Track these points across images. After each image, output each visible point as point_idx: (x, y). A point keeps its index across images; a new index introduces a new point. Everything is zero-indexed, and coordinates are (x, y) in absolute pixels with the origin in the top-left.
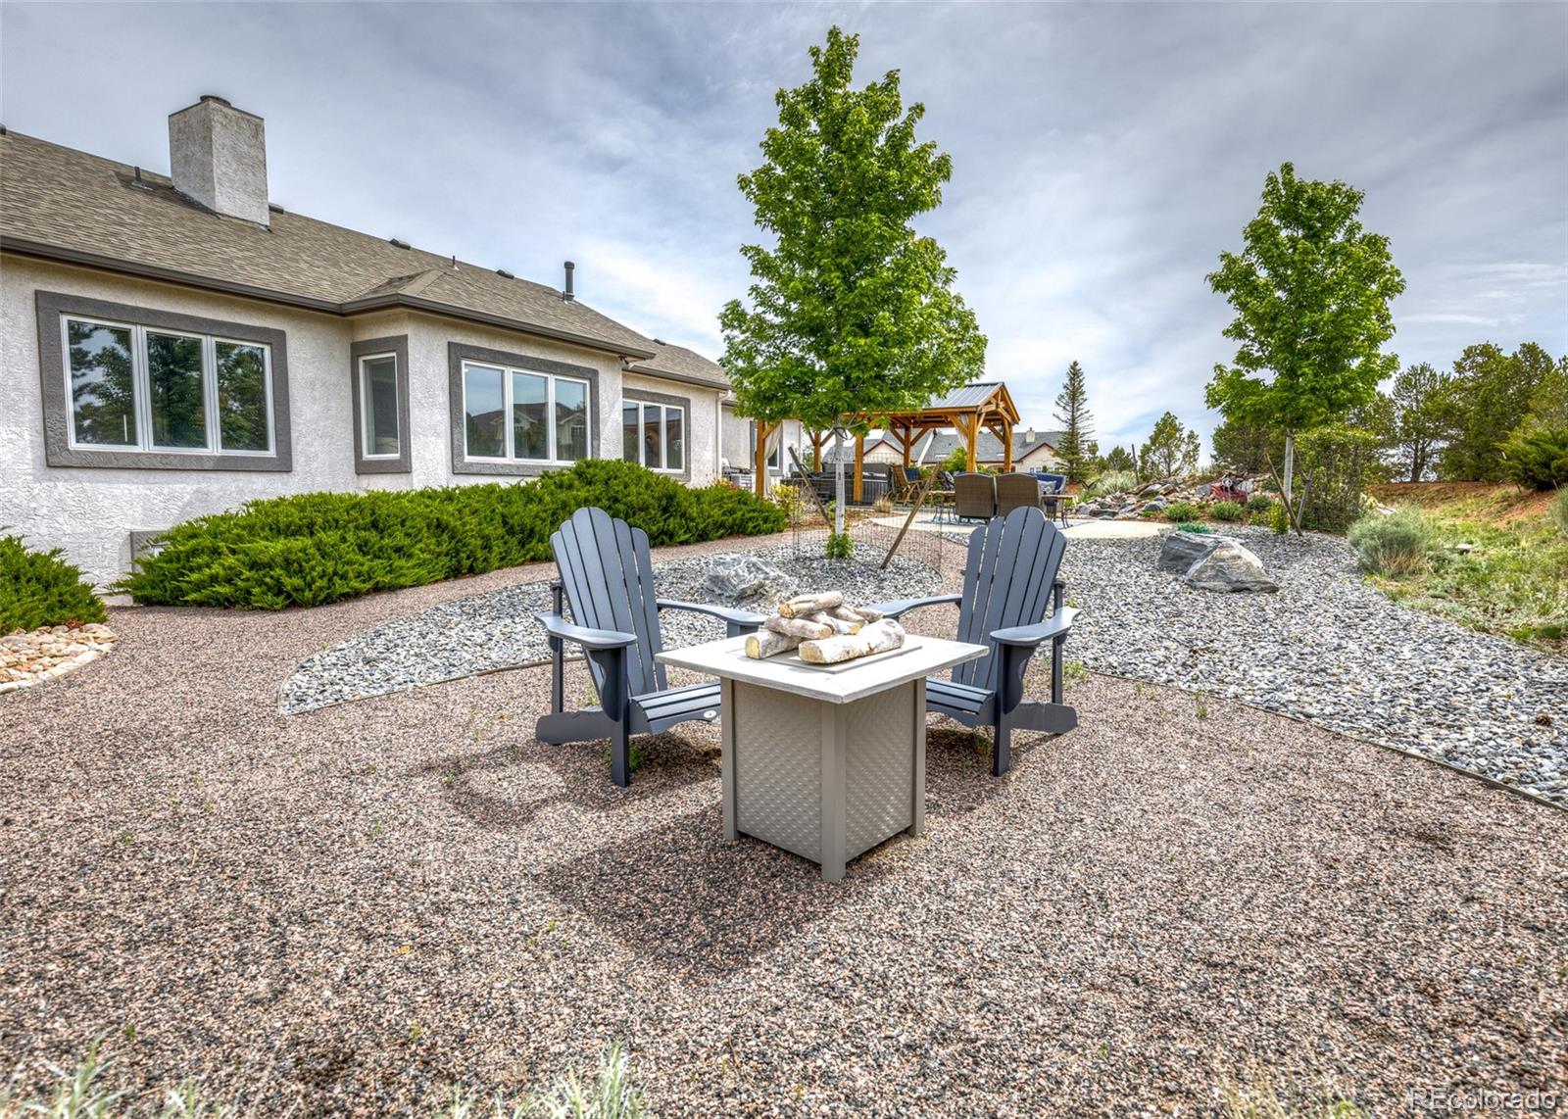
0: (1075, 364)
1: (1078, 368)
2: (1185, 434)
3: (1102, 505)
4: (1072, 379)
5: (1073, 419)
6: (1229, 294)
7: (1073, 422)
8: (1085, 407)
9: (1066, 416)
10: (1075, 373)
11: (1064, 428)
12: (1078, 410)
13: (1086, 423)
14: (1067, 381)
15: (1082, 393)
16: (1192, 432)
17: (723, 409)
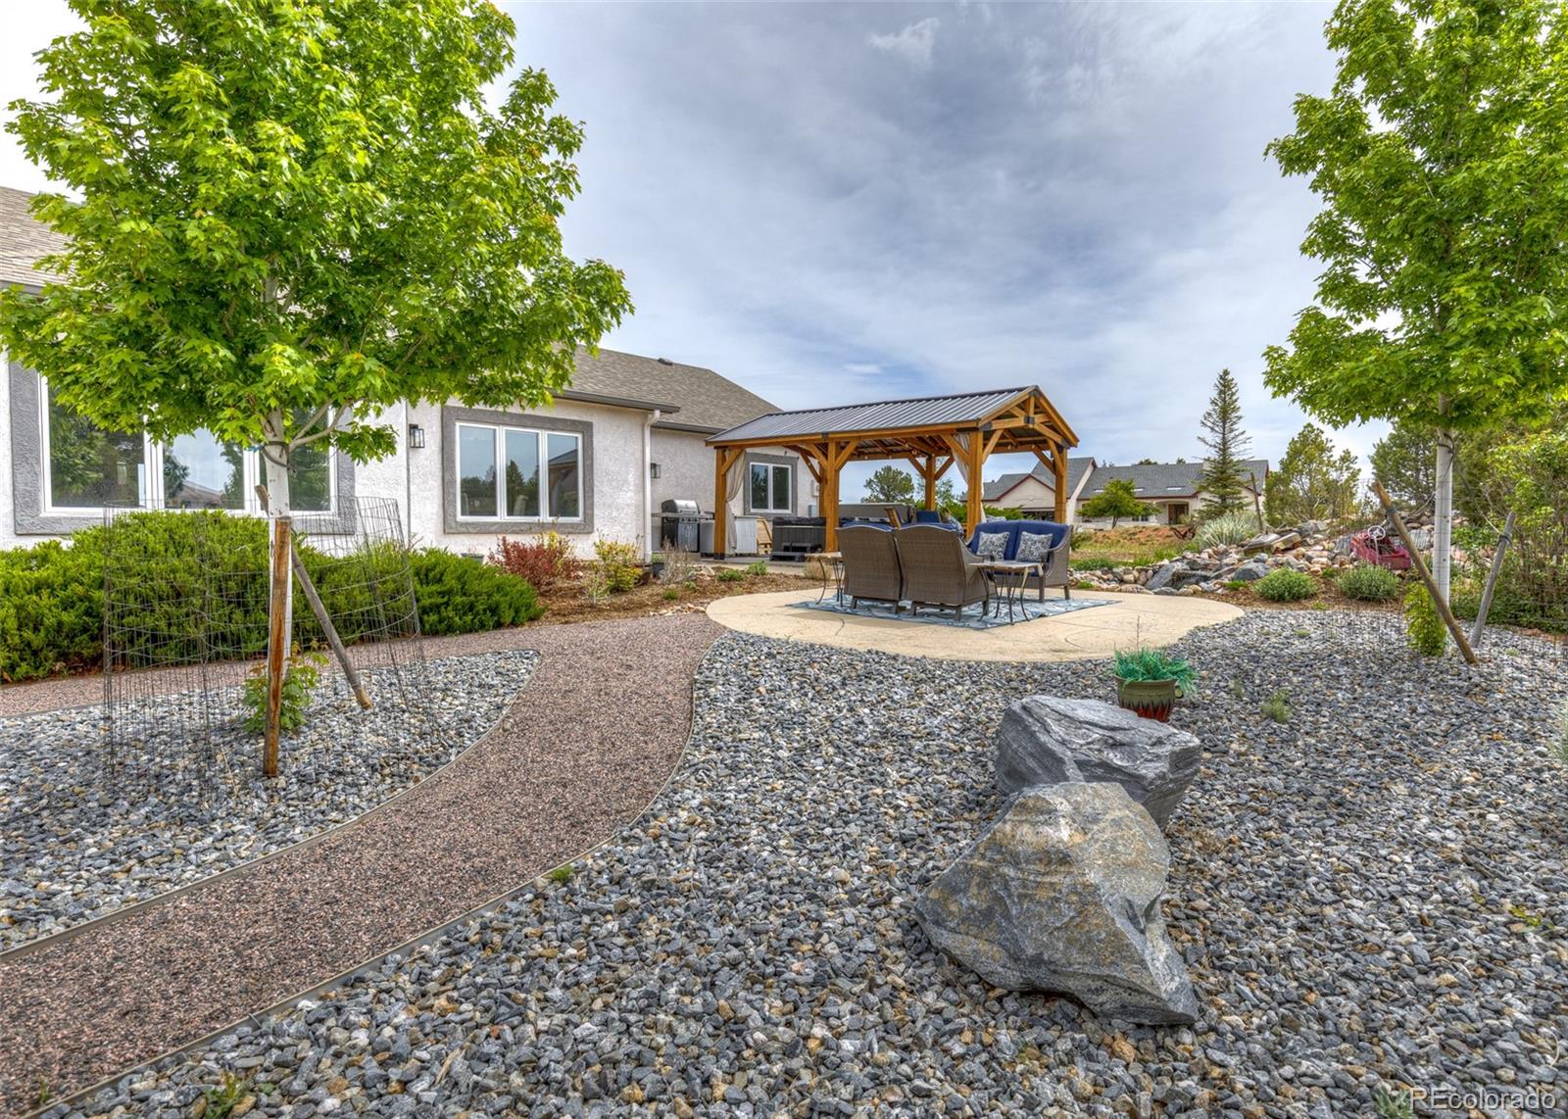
0: (1226, 373)
1: (1229, 377)
2: (1336, 454)
3: (1193, 565)
4: (1221, 392)
5: (1225, 442)
6: (1312, 175)
7: (1224, 447)
8: (1239, 427)
9: (1215, 438)
10: (1226, 384)
11: (1214, 454)
12: (1232, 431)
13: (1241, 447)
14: (1214, 394)
15: (1236, 410)
16: (1347, 452)
17: (652, 433)
